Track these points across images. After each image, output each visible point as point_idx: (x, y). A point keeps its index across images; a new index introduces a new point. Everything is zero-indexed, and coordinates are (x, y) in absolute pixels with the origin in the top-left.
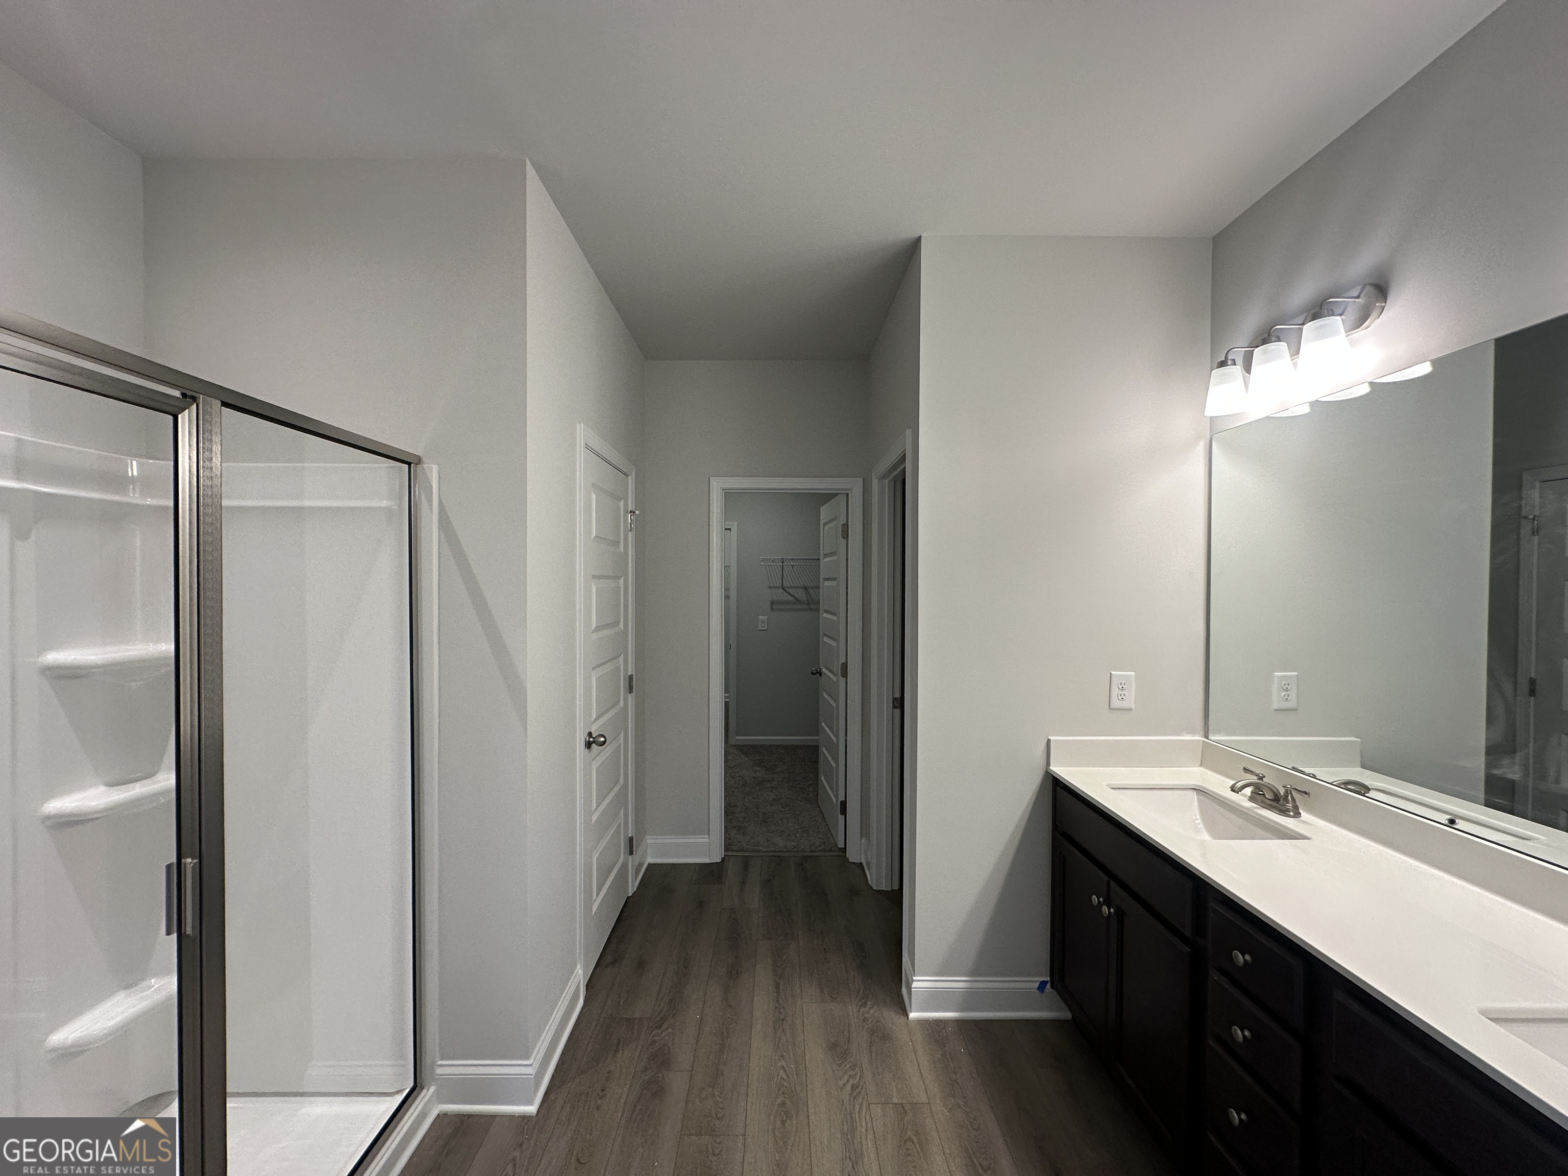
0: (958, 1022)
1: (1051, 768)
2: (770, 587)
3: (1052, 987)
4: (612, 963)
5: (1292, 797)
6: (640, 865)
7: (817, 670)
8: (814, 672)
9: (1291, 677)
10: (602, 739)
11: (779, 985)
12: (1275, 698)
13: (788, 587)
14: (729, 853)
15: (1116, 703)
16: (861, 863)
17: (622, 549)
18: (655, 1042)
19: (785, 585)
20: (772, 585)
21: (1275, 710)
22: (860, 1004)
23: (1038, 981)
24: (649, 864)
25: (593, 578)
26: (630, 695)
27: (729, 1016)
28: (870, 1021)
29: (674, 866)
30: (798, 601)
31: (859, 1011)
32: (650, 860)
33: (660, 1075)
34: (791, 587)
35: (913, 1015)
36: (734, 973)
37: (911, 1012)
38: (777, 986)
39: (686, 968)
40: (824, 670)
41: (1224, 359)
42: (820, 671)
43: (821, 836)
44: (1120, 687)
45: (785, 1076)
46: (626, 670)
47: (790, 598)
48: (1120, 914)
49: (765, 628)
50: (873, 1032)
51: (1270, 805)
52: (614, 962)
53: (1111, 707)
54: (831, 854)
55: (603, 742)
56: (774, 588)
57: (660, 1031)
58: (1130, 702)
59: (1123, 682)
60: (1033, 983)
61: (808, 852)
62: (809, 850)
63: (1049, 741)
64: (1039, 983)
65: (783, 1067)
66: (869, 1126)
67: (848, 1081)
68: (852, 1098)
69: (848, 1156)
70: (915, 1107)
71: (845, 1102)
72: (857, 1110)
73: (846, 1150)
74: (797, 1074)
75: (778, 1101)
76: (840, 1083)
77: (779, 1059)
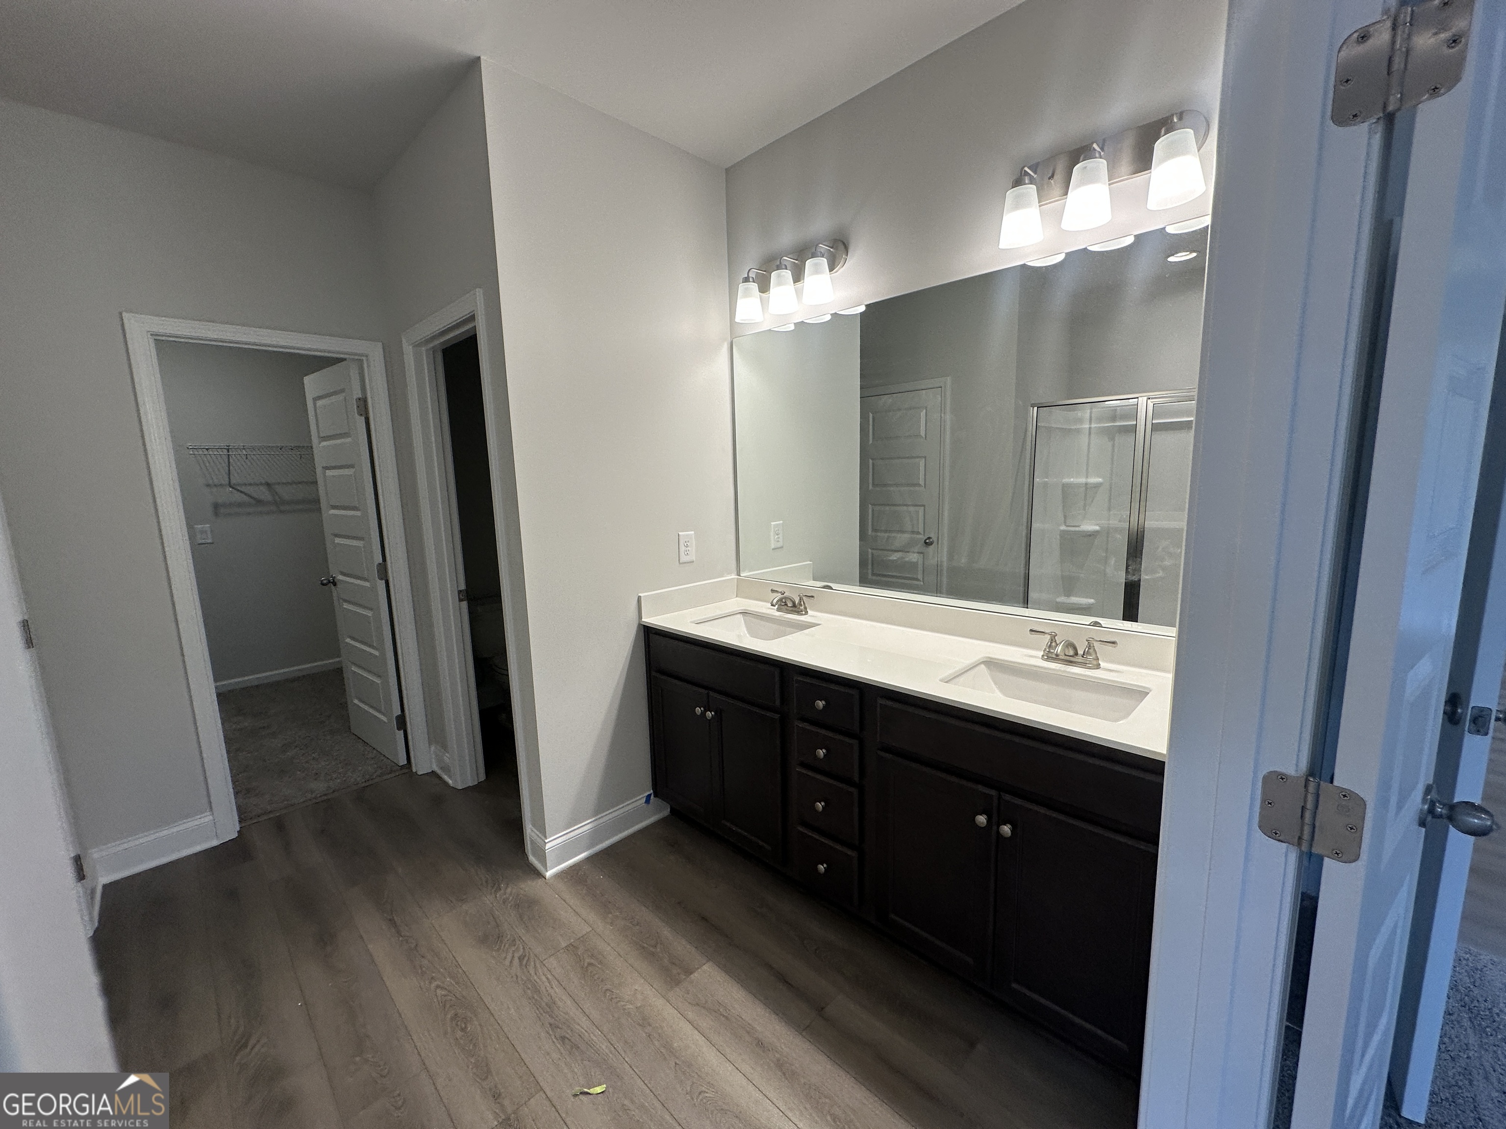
0: (590, 860)
1: (643, 620)
2: (208, 485)
3: (655, 795)
5: (804, 602)
6: (93, 891)
7: (329, 581)
8: (325, 582)
9: (779, 524)
11: (394, 919)
12: (772, 541)
13: (240, 485)
14: (242, 824)
15: (684, 558)
16: (434, 772)
18: (246, 1065)
19: (233, 481)
20: (211, 482)
21: (773, 549)
22: (493, 890)
23: (643, 797)
24: (105, 887)
27: (344, 980)
28: (511, 899)
30: (259, 502)
31: (496, 897)
32: (105, 879)
33: (276, 1090)
34: (245, 484)
35: (549, 874)
36: (326, 939)
37: (546, 873)
38: (392, 922)
40: (340, 577)
41: (746, 276)
42: (334, 579)
44: (686, 544)
45: (444, 993)
47: (245, 498)
48: (719, 713)
49: (210, 541)
50: (517, 906)
51: (792, 610)
53: (681, 562)
54: (393, 775)
56: (218, 486)
57: (247, 1050)
58: (692, 557)
59: (687, 540)
60: (640, 800)
61: (363, 783)
62: (363, 781)
63: (639, 598)
64: (645, 798)
65: (438, 987)
66: (549, 976)
67: (513, 957)
68: (524, 967)
69: (542, 1012)
70: (583, 939)
71: (518, 974)
72: (533, 974)
73: (538, 1009)
74: (457, 983)
75: (449, 1016)
76: (507, 962)
77: (430, 983)
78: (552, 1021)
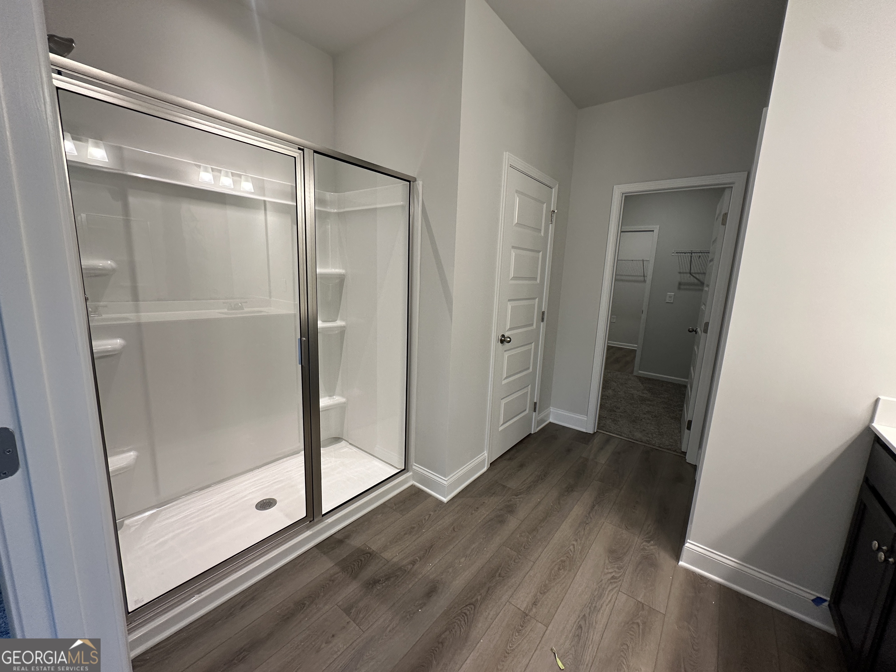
0: (720, 586)
1: (873, 424)
2: (680, 273)
3: (829, 605)
4: (508, 459)
6: (543, 421)
7: (693, 330)
8: (691, 330)
10: (509, 339)
11: (595, 506)
13: (695, 273)
14: (599, 431)
16: (696, 465)
17: (542, 234)
18: (511, 500)
19: (692, 271)
22: (645, 539)
23: (814, 595)
24: (550, 422)
25: (512, 248)
26: (542, 323)
27: (556, 507)
28: (647, 552)
29: (564, 427)
31: (642, 543)
32: (551, 420)
33: (506, 515)
34: (698, 273)
35: (681, 563)
36: (570, 489)
37: (681, 561)
38: (593, 507)
39: (544, 476)
40: (698, 329)
42: (696, 330)
43: (671, 441)
45: (572, 550)
46: (540, 306)
47: (696, 281)
49: (672, 302)
50: (645, 558)
52: (510, 459)
54: (676, 453)
55: (509, 341)
56: (684, 273)
57: (516, 497)
61: (657, 447)
62: (658, 446)
63: (877, 400)
64: (815, 597)
65: (574, 545)
66: (613, 601)
67: (612, 573)
68: (609, 582)
69: (589, 606)
70: (652, 610)
71: (603, 581)
72: (609, 589)
73: (590, 603)
74: (580, 552)
75: (562, 558)
76: (606, 571)
77: (574, 541)
78: (587, 615)
